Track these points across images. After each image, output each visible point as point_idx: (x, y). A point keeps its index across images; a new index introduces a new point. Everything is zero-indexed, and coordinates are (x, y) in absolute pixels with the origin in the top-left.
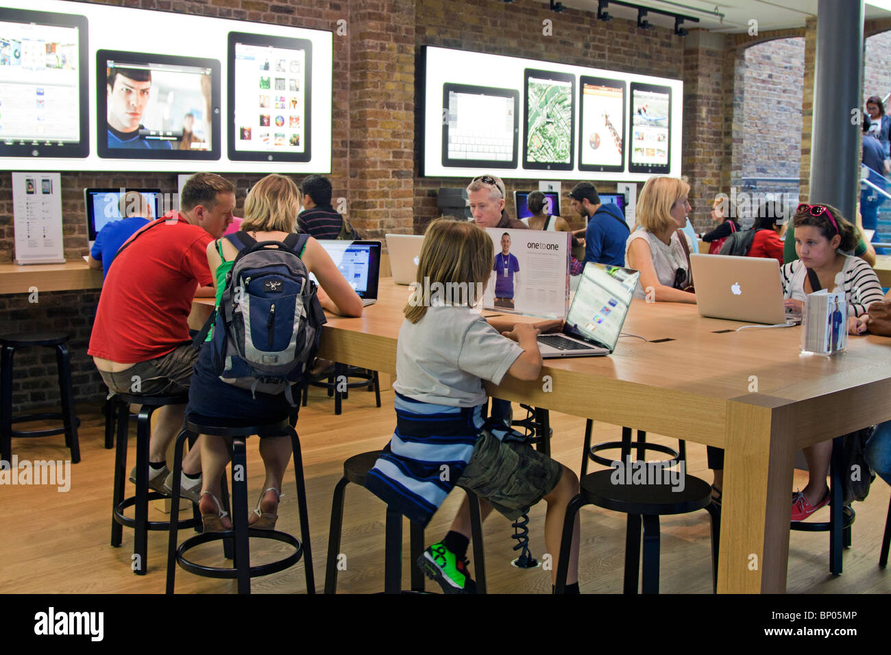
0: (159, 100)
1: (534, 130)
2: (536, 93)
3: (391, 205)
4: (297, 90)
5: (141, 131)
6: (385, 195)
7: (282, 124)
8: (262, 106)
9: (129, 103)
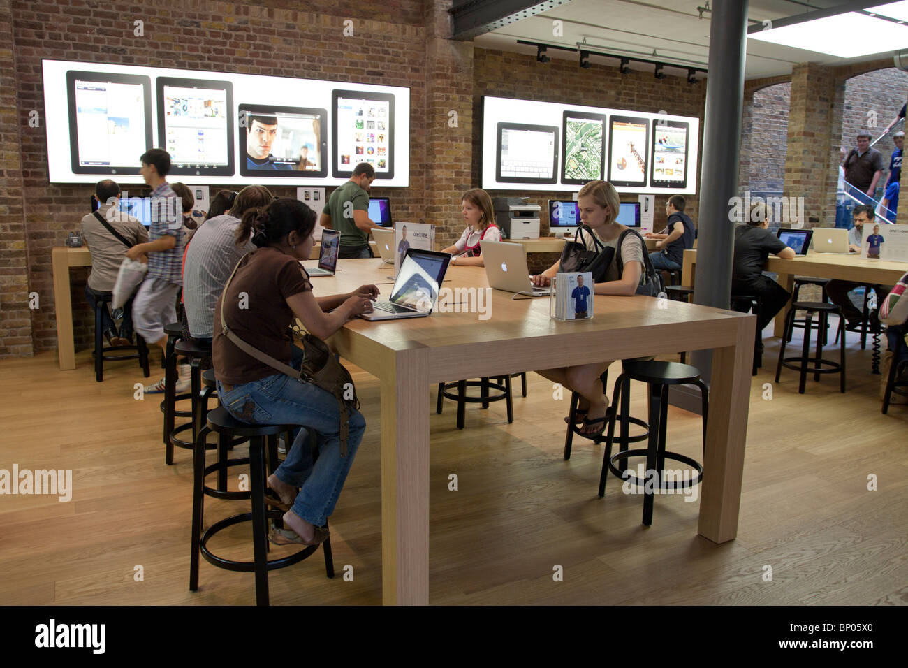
0: (283, 137)
1: (571, 156)
2: (572, 129)
3: (454, 209)
4: (384, 129)
5: (270, 158)
6: (449, 202)
7: (372, 153)
8: (357, 140)
9: (261, 139)
